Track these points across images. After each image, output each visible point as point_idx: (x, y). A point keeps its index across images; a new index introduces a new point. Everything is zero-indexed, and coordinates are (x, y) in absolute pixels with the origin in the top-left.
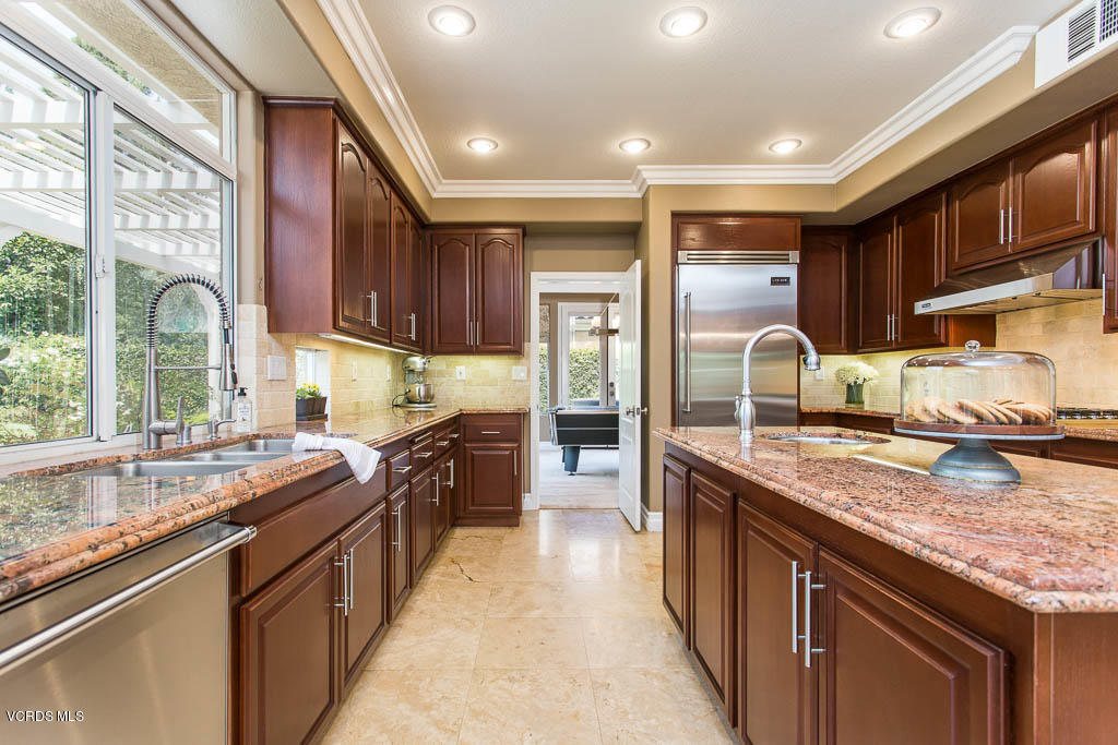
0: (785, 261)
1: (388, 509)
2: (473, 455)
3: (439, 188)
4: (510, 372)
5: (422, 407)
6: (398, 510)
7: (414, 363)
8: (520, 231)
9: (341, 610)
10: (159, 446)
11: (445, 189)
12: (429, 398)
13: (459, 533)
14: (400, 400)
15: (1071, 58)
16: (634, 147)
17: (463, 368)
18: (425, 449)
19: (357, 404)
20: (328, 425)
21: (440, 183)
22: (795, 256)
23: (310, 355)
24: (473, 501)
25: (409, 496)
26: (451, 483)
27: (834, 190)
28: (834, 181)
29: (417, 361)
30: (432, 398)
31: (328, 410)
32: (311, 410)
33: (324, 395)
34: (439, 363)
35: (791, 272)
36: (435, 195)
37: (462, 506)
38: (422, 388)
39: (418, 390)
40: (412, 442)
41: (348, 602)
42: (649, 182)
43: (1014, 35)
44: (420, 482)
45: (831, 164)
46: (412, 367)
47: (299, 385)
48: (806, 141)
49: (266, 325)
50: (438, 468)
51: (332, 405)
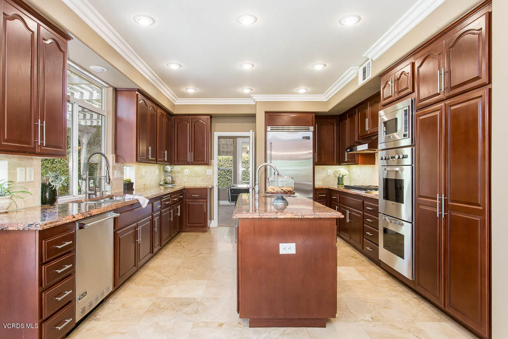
0: (308, 130)
1: (153, 218)
2: (189, 204)
3: (177, 101)
4: (206, 172)
5: (170, 186)
6: (156, 219)
7: (168, 168)
8: (209, 117)
9: (138, 242)
10: (89, 198)
11: (179, 102)
12: (173, 182)
13: (183, 234)
14: (162, 183)
15: (363, 80)
16: (246, 90)
17: (187, 170)
18: (167, 201)
19: (145, 185)
20: (134, 192)
21: (177, 99)
22: (312, 128)
23: (128, 168)
24: (189, 222)
25: (160, 215)
26: (179, 214)
27: (326, 103)
28: (326, 100)
29: (169, 168)
30: (174, 182)
31: (134, 187)
32: (129, 187)
33: (132, 182)
34: (177, 168)
35: (310, 134)
36: (176, 104)
37: (185, 224)
38: (170, 178)
39: (169, 179)
40: (162, 198)
41: (139, 240)
42: (256, 100)
43: (352, 69)
44: (165, 212)
45: (324, 94)
46: (167, 170)
47: (125, 179)
48: (309, 89)
49: (115, 160)
50: (172, 208)
51: (136, 186)
